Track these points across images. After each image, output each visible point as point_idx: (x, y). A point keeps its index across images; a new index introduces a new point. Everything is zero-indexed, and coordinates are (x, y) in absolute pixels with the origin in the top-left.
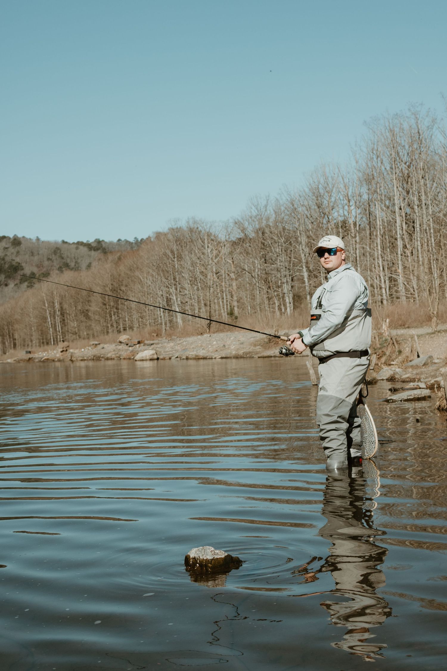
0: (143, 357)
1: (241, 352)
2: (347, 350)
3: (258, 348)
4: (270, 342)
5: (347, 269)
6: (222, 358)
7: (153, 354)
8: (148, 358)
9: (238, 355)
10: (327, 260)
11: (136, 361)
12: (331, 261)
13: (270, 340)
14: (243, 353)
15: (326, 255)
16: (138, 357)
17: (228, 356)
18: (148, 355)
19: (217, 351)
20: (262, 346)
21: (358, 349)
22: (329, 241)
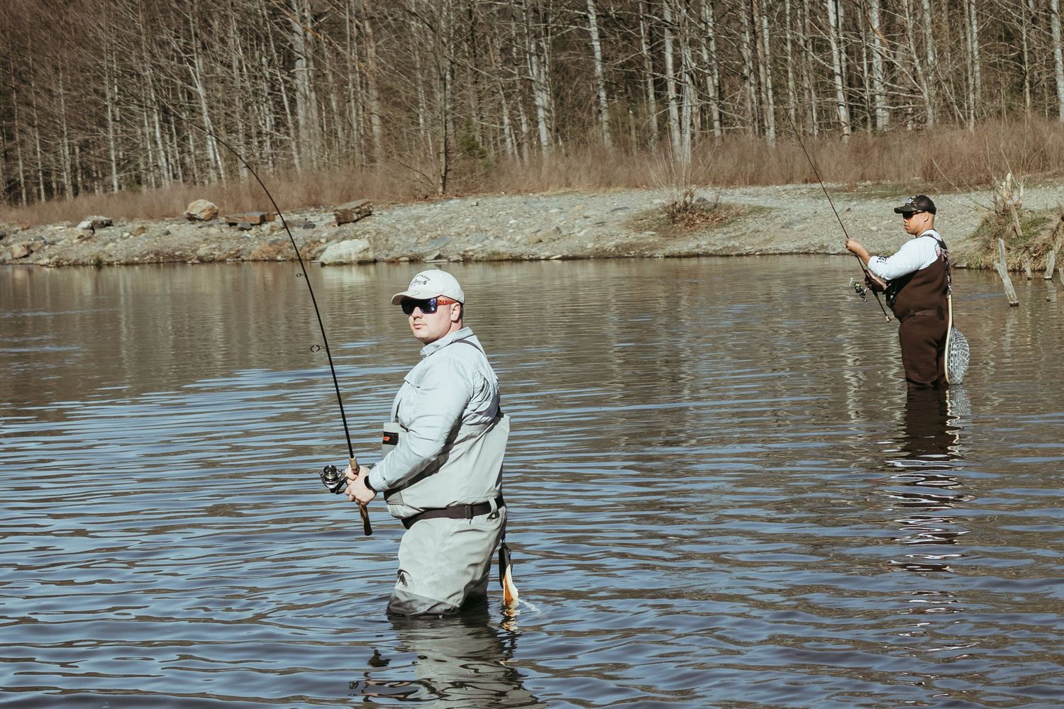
0: (341, 257)
1: (610, 245)
2: (444, 506)
3: (649, 236)
4: (674, 222)
5: (456, 341)
6: (564, 259)
7: (367, 250)
8: (354, 258)
9: (605, 251)
10: (418, 321)
11: (323, 265)
12: (425, 324)
13: (673, 217)
14: (617, 247)
15: (417, 311)
16: (327, 257)
17: (578, 253)
18: (353, 252)
19: (541, 241)
20: (656, 230)
21: (464, 502)
22: (425, 283)
